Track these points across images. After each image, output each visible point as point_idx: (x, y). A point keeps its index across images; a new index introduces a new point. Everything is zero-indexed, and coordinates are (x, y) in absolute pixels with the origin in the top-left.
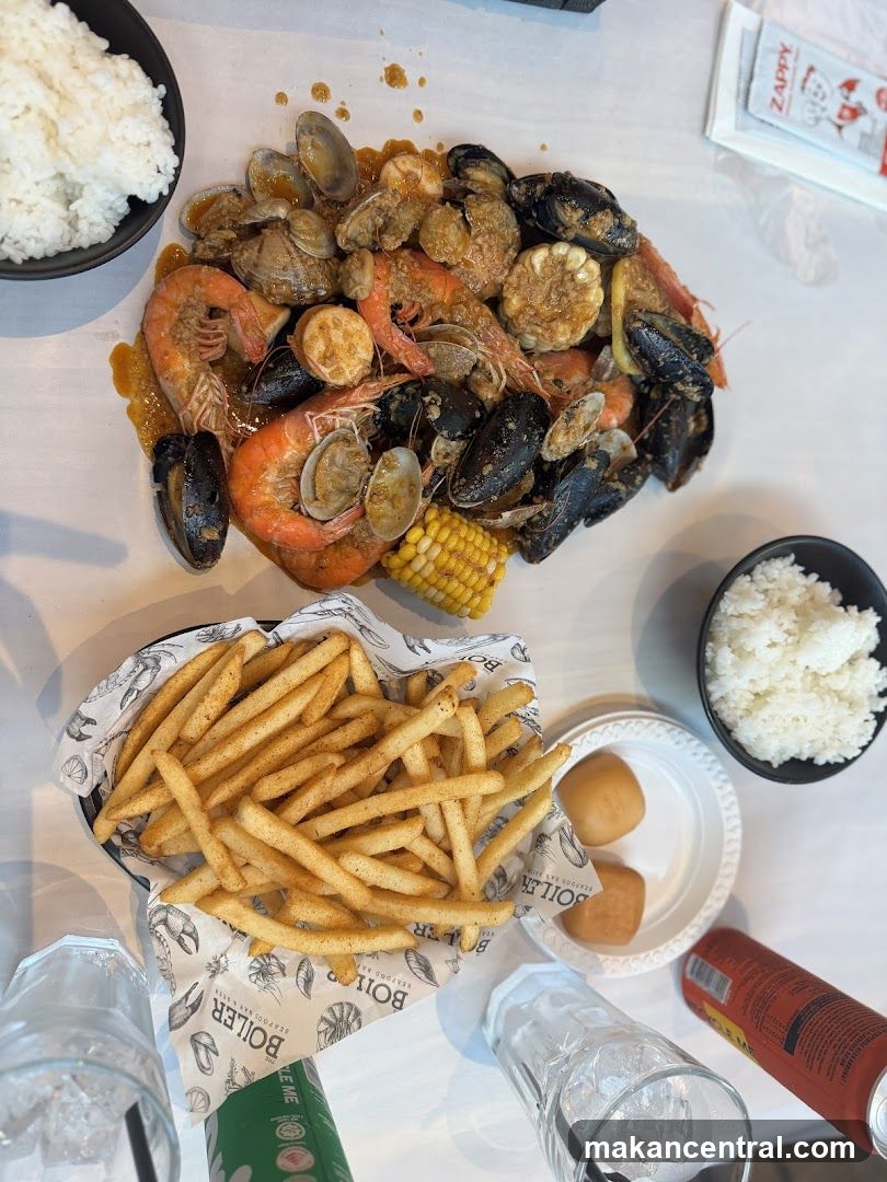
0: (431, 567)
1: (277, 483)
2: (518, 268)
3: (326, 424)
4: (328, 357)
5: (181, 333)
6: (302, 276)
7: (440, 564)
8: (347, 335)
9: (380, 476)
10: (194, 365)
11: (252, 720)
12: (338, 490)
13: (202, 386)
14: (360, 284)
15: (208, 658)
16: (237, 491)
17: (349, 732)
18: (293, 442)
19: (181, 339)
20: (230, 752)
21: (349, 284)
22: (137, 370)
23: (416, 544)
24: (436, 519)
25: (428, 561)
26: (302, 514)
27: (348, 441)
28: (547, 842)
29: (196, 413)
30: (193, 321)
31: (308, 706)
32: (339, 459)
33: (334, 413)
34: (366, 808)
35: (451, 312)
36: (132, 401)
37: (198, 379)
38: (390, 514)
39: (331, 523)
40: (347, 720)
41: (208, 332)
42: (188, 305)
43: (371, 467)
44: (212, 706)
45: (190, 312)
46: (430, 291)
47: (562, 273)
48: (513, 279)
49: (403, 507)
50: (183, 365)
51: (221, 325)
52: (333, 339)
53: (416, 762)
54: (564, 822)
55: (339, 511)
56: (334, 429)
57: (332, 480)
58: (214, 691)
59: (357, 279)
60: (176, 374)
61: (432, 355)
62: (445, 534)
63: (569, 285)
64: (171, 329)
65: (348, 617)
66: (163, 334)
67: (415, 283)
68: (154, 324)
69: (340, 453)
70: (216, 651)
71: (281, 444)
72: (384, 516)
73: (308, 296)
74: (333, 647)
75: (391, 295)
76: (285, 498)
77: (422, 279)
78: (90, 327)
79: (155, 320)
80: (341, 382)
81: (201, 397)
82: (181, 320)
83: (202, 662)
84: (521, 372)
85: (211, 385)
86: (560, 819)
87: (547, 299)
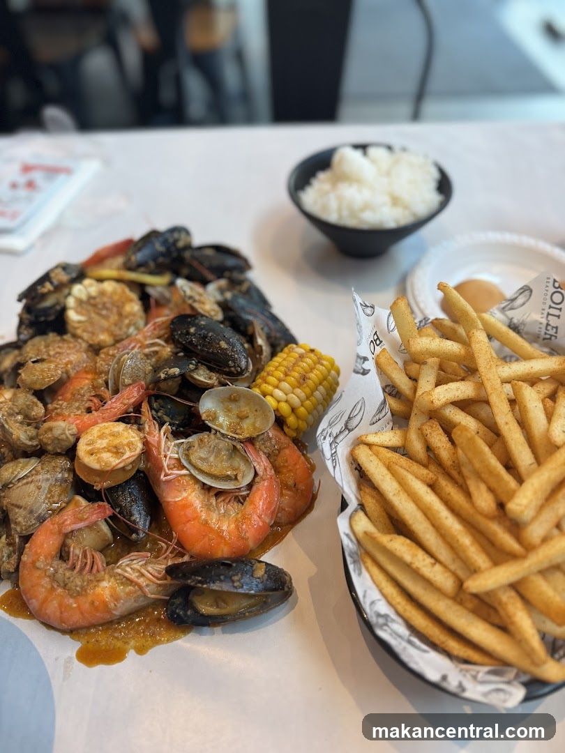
0: (298, 391)
1: (220, 514)
2: (79, 332)
3: (174, 464)
4: (117, 451)
5: (76, 586)
6: (48, 476)
7: (296, 383)
8: (101, 437)
9: (221, 426)
10: (107, 577)
11: (433, 525)
12: (229, 459)
13: (126, 571)
14: (64, 430)
15: (375, 571)
16: (223, 552)
17: (439, 444)
18: (185, 494)
19: (82, 587)
20: (466, 540)
21: (62, 440)
22: (103, 640)
23: (279, 402)
24: (259, 387)
25: (293, 393)
26: (248, 495)
27: (190, 447)
28: (515, 321)
29: (150, 580)
30: (68, 574)
31: (417, 477)
32: (203, 454)
33: (165, 456)
34: (507, 423)
35: (101, 373)
36: (132, 648)
37: (120, 575)
38: (252, 420)
39: (257, 467)
40: (429, 448)
41: (79, 563)
42: (53, 578)
43: (213, 432)
44: (421, 561)
45: (59, 576)
46: (82, 388)
47: (89, 304)
48: (86, 336)
49: (247, 408)
50: (106, 588)
51: (75, 551)
52: (102, 446)
53: (461, 390)
54: (498, 309)
55: (247, 461)
56: (178, 460)
57: (221, 462)
58: (408, 558)
59: (59, 432)
60: (112, 596)
61: (130, 382)
62: (272, 379)
63: (98, 300)
64: (71, 596)
65: (338, 441)
66: (75, 605)
67: (74, 397)
68: (65, 614)
69: (198, 454)
70: (369, 562)
71: (186, 505)
72: (253, 425)
73: (66, 475)
74: (364, 455)
75: (79, 412)
76: (233, 509)
77: (72, 394)
78: (55, 684)
79: (61, 613)
80: (140, 446)
81: (137, 574)
82: (65, 586)
83: (380, 577)
84: (155, 329)
85: (127, 565)
86: (496, 312)
87: (106, 318)
